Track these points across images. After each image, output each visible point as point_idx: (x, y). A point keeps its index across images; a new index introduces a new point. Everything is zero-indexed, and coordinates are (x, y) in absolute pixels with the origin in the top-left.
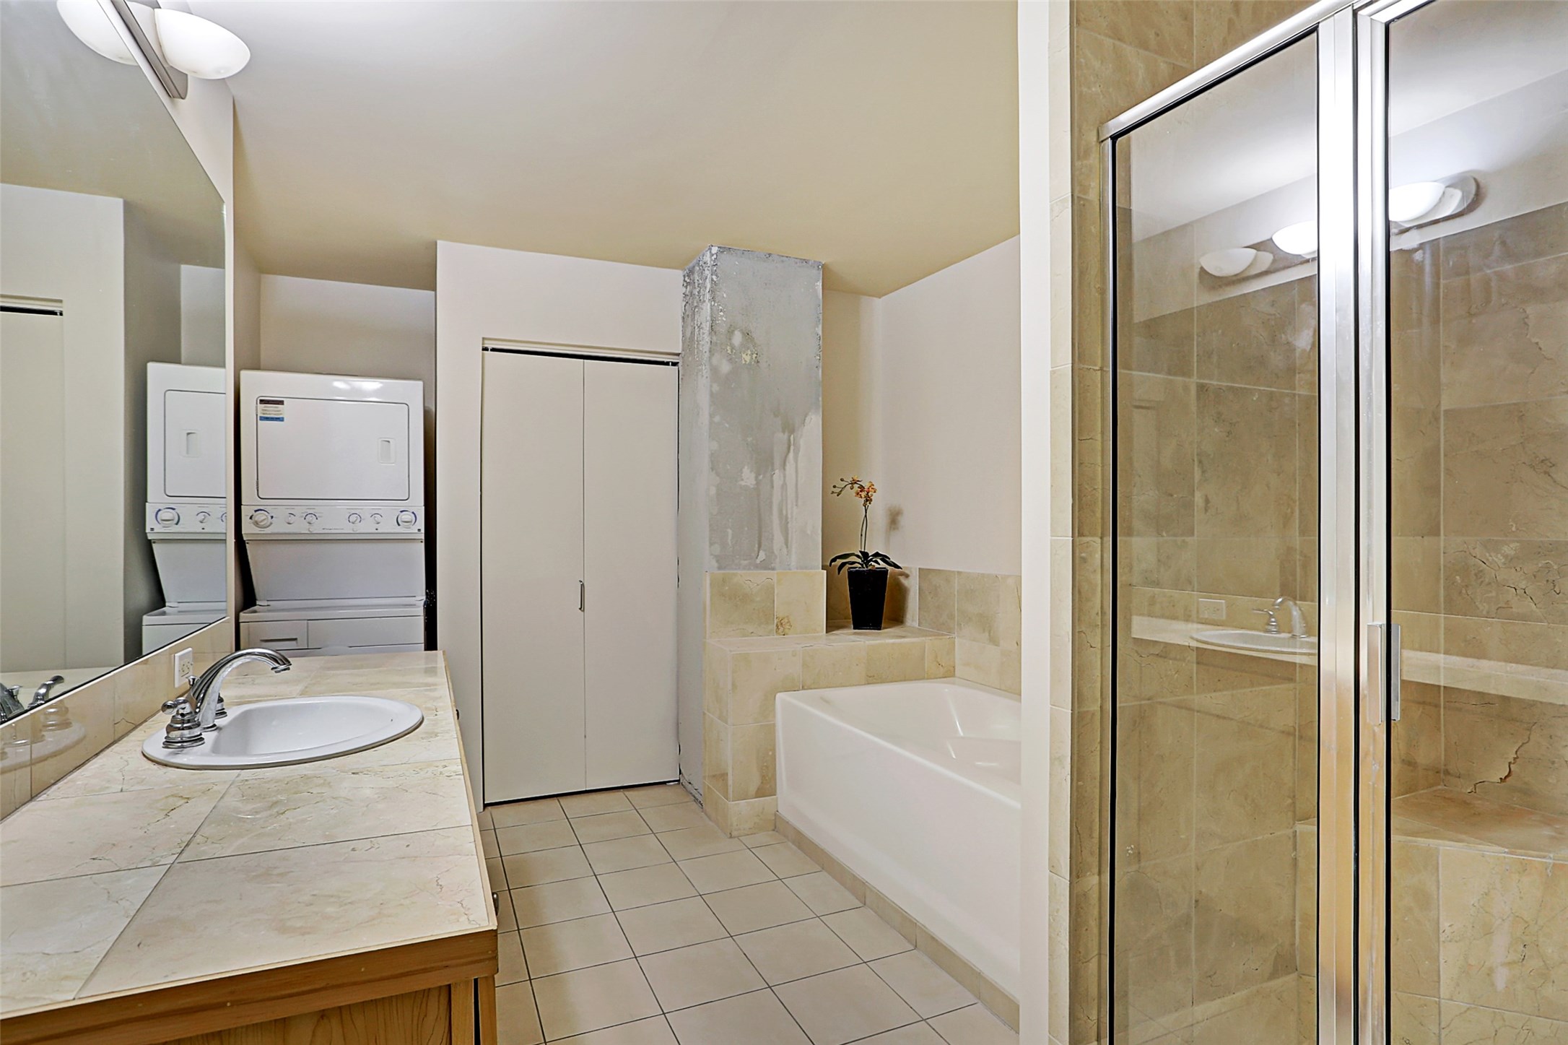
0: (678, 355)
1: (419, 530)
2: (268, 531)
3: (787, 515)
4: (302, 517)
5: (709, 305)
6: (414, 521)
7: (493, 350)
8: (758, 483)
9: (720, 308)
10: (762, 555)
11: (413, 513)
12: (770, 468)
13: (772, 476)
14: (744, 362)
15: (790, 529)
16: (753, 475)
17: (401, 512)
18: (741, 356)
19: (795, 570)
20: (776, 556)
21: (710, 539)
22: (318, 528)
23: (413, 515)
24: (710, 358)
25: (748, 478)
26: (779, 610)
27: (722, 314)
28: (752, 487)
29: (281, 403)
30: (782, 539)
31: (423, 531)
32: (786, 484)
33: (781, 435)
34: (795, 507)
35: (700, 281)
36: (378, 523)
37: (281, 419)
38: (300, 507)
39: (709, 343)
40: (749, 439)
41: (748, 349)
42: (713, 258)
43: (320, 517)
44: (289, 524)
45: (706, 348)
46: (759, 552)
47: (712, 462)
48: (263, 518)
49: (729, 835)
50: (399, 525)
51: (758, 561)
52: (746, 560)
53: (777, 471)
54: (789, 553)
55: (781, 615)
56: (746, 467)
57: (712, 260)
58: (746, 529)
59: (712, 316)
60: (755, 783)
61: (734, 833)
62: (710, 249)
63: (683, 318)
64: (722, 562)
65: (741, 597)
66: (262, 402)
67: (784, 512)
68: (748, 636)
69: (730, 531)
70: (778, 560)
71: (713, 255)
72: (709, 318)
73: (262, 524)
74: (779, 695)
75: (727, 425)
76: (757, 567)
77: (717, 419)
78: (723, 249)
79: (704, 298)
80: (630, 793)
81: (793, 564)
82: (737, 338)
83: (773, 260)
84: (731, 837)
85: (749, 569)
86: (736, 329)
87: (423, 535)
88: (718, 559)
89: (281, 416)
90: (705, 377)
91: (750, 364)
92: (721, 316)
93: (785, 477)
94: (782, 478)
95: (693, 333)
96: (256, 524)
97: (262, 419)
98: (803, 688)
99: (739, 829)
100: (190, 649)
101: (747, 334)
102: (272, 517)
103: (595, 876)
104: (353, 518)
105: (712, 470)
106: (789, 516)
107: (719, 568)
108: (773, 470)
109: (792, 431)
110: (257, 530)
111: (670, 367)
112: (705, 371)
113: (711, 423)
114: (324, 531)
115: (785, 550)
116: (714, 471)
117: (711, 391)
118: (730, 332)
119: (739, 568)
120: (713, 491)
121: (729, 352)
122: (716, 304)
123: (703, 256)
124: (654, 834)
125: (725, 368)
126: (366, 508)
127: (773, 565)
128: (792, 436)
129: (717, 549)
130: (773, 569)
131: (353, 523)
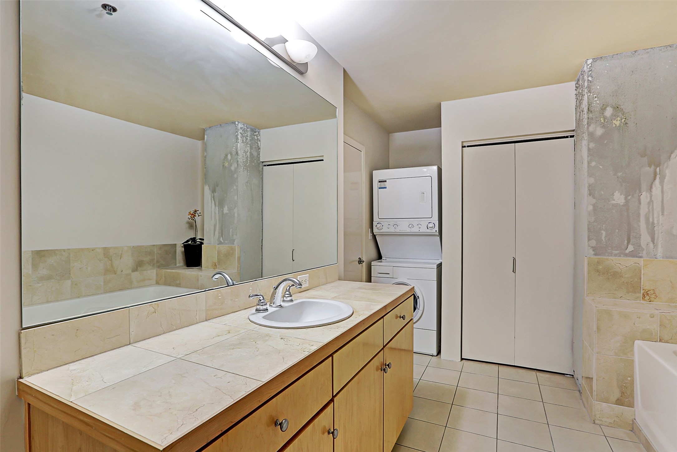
0: (573, 131)
1: (436, 231)
2: (381, 231)
3: (653, 220)
4: (392, 225)
5: (587, 95)
6: (434, 227)
7: (468, 146)
8: (627, 201)
9: (595, 96)
10: (631, 248)
11: (434, 223)
12: (638, 191)
13: (639, 196)
14: (614, 126)
15: (656, 232)
16: (623, 197)
17: (429, 223)
18: (613, 122)
19: (662, 259)
20: (643, 250)
21: (588, 237)
22: (398, 230)
23: (434, 225)
24: (588, 128)
25: (619, 198)
26: (646, 284)
27: (596, 99)
28: (622, 204)
29: (386, 181)
30: (649, 239)
31: (438, 231)
32: (652, 201)
33: (647, 169)
34: (661, 217)
35: (583, 84)
36: (420, 228)
37: (386, 188)
38: (392, 222)
39: (587, 119)
40: (620, 174)
41: (618, 117)
42: (589, 67)
43: (399, 225)
44: (388, 228)
45: (586, 123)
46: (628, 246)
47: (589, 190)
48: (379, 226)
49: (593, 422)
50: (428, 229)
51: (627, 251)
52: (616, 250)
53: (644, 193)
54: (655, 246)
55: (647, 288)
56: (617, 192)
57: (587, 68)
58: (617, 231)
59: (588, 102)
60: (616, 394)
61: (597, 422)
62: (586, 62)
63: (576, 109)
64: (597, 251)
65: (612, 274)
66: (379, 182)
67: (651, 220)
68: (618, 299)
69: (604, 233)
70: (645, 252)
71: (588, 65)
72: (587, 104)
73: (379, 228)
74: (637, 342)
75: (601, 167)
76: (626, 255)
77: (593, 164)
78: (595, 60)
79: (584, 93)
80: (539, 374)
81: (659, 255)
82: (609, 112)
83: (639, 54)
84: (594, 423)
85: (620, 256)
86: (607, 106)
87: (438, 233)
88: (594, 249)
89: (386, 186)
90: (585, 140)
91: (620, 126)
92: (596, 101)
93: (651, 196)
94: (649, 198)
95: (580, 116)
96: (378, 228)
97: (380, 188)
98: (660, 341)
99: (601, 420)
100: (308, 275)
101: (617, 108)
102: (383, 226)
103: (498, 414)
104: (410, 226)
105: (590, 196)
106: (656, 222)
107: (595, 255)
108: (640, 192)
109: (658, 165)
110: (378, 231)
111: (569, 139)
112: (586, 136)
113: (589, 166)
114: (400, 231)
115: (651, 245)
116: (591, 196)
117: (588, 147)
118: (603, 109)
119: (612, 256)
120: (591, 208)
121: (603, 121)
122: (591, 94)
123: (583, 68)
124: (543, 403)
125: (599, 132)
126: (415, 222)
127: (640, 255)
128: (658, 169)
129: (593, 243)
130: (641, 257)
131: (410, 228)
